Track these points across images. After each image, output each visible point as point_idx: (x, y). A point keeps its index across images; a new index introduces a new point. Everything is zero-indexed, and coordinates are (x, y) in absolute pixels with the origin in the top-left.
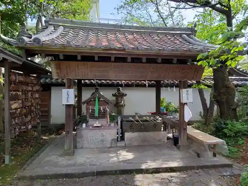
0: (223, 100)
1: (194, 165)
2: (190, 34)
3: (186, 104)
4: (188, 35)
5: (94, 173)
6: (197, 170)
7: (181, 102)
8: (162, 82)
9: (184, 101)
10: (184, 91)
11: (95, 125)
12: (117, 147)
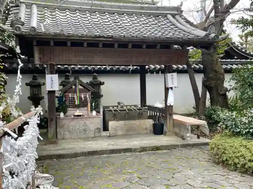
0: (212, 86)
1: (178, 144)
2: (176, 14)
3: (172, 88)
4: (173, 16)
5: (85, 153)
6: (181, 148)
7: (167, 87)
8: (147, 67)
9: (170, 85)
10: (169, 75)
11: (76, 114)
12: (100, 136)
